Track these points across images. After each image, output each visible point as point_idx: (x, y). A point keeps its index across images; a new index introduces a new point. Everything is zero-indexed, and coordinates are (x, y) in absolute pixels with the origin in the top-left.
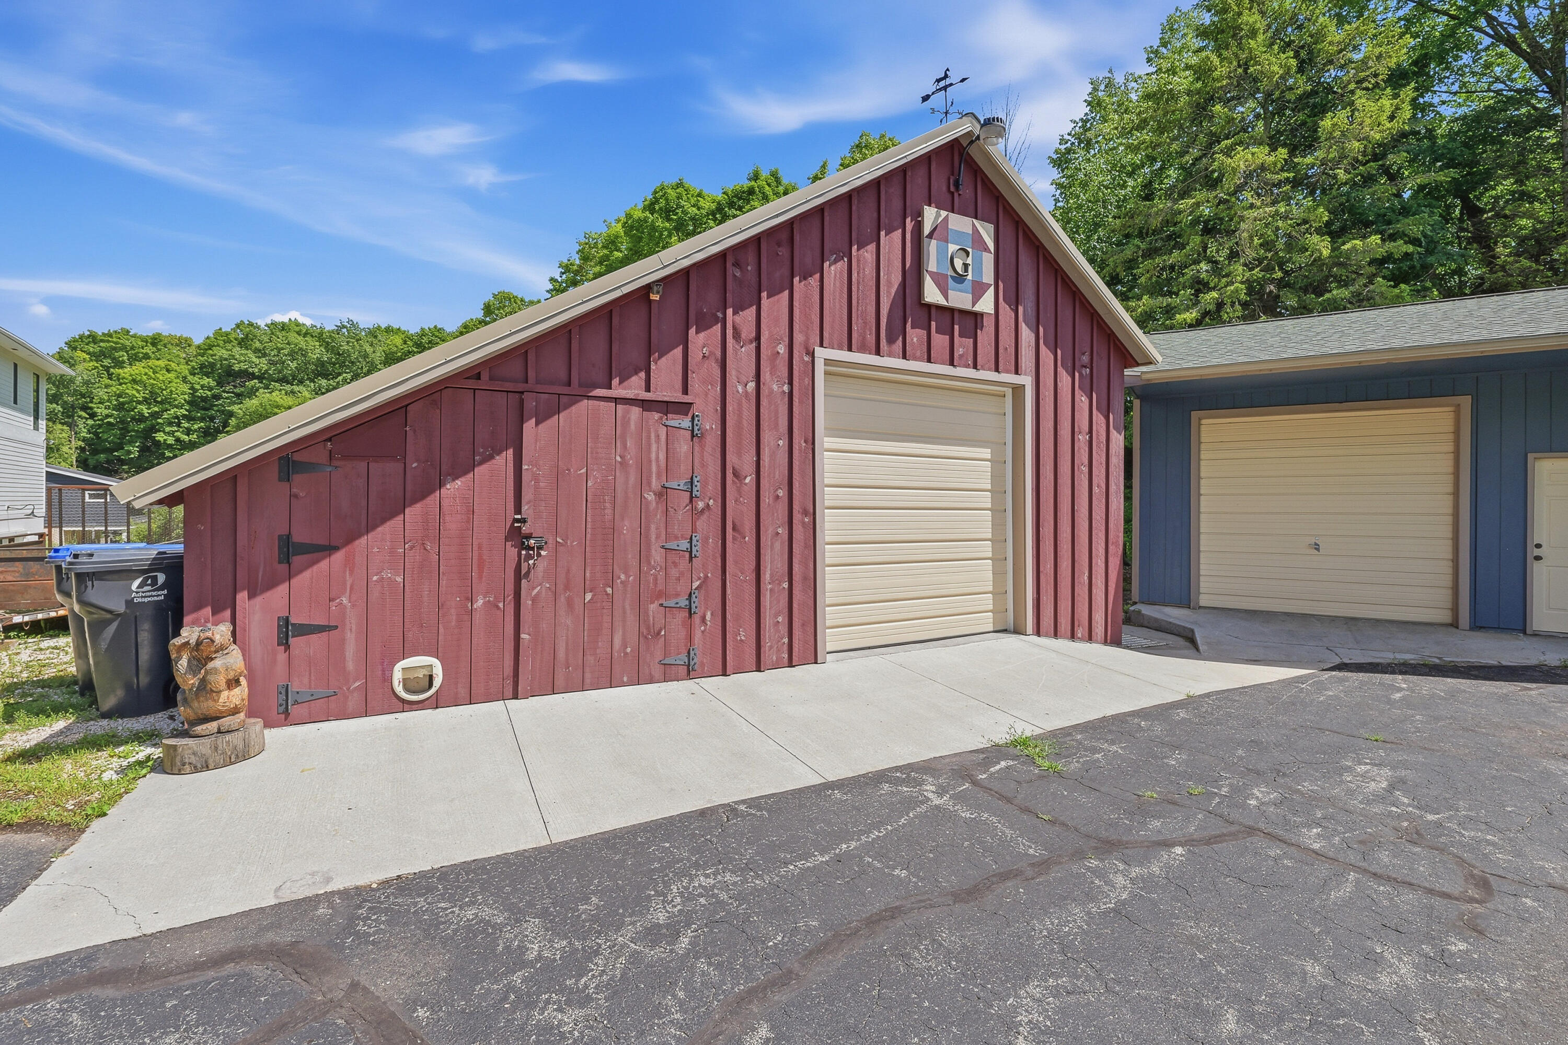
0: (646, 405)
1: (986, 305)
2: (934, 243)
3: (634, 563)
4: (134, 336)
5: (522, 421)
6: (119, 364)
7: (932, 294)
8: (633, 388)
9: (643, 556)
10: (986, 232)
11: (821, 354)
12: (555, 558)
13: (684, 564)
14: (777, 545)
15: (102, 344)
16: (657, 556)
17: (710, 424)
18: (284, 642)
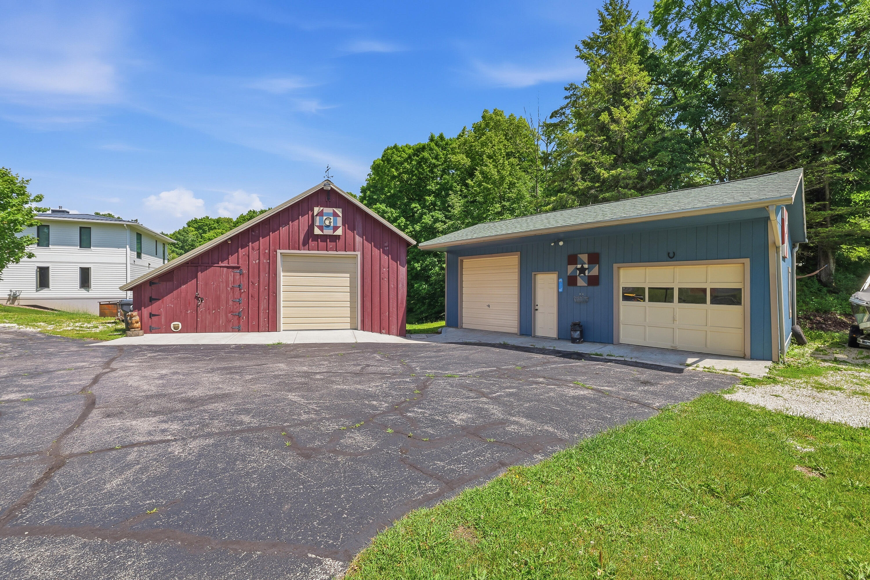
0: (228, 267)
1: (339, 232)
2: (318, 217)
3: (225, 304)
4: (211, 219)
5: (197, 273)
6: (205, 232)
7: (317, 231)
8: (225, 264)
9: (227, 302)
10: (339, 212)
11: (279, 251)
12: (206, 302)
13: (238, 305)
14: (265, 301)
15: (199, 224)
16: (231, 303)
17: (245, 271)
18: (150, 317)
